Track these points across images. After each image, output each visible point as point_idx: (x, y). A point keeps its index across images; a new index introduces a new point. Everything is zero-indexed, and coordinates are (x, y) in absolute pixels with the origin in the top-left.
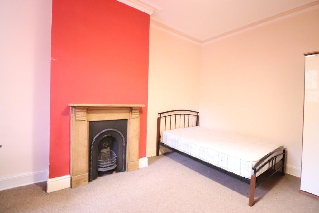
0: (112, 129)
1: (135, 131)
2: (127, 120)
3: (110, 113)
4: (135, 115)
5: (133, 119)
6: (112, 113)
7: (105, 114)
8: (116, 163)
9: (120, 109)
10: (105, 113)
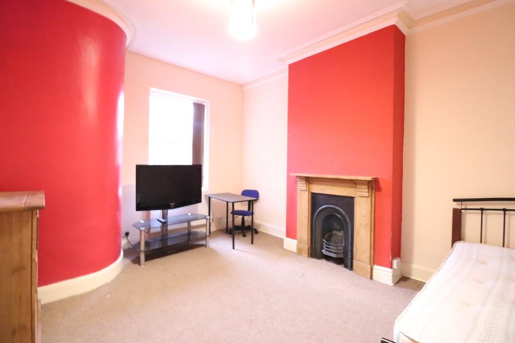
0: (333, 206)
1: (364, 216)
2: (353, 198)
3: (330, 185)
4: (362, 192)
5: (360, 198)
6: (333, 186)
7: (325, 187)
8: (343, 253)
9: (345, 183)
10: (326, 185)
